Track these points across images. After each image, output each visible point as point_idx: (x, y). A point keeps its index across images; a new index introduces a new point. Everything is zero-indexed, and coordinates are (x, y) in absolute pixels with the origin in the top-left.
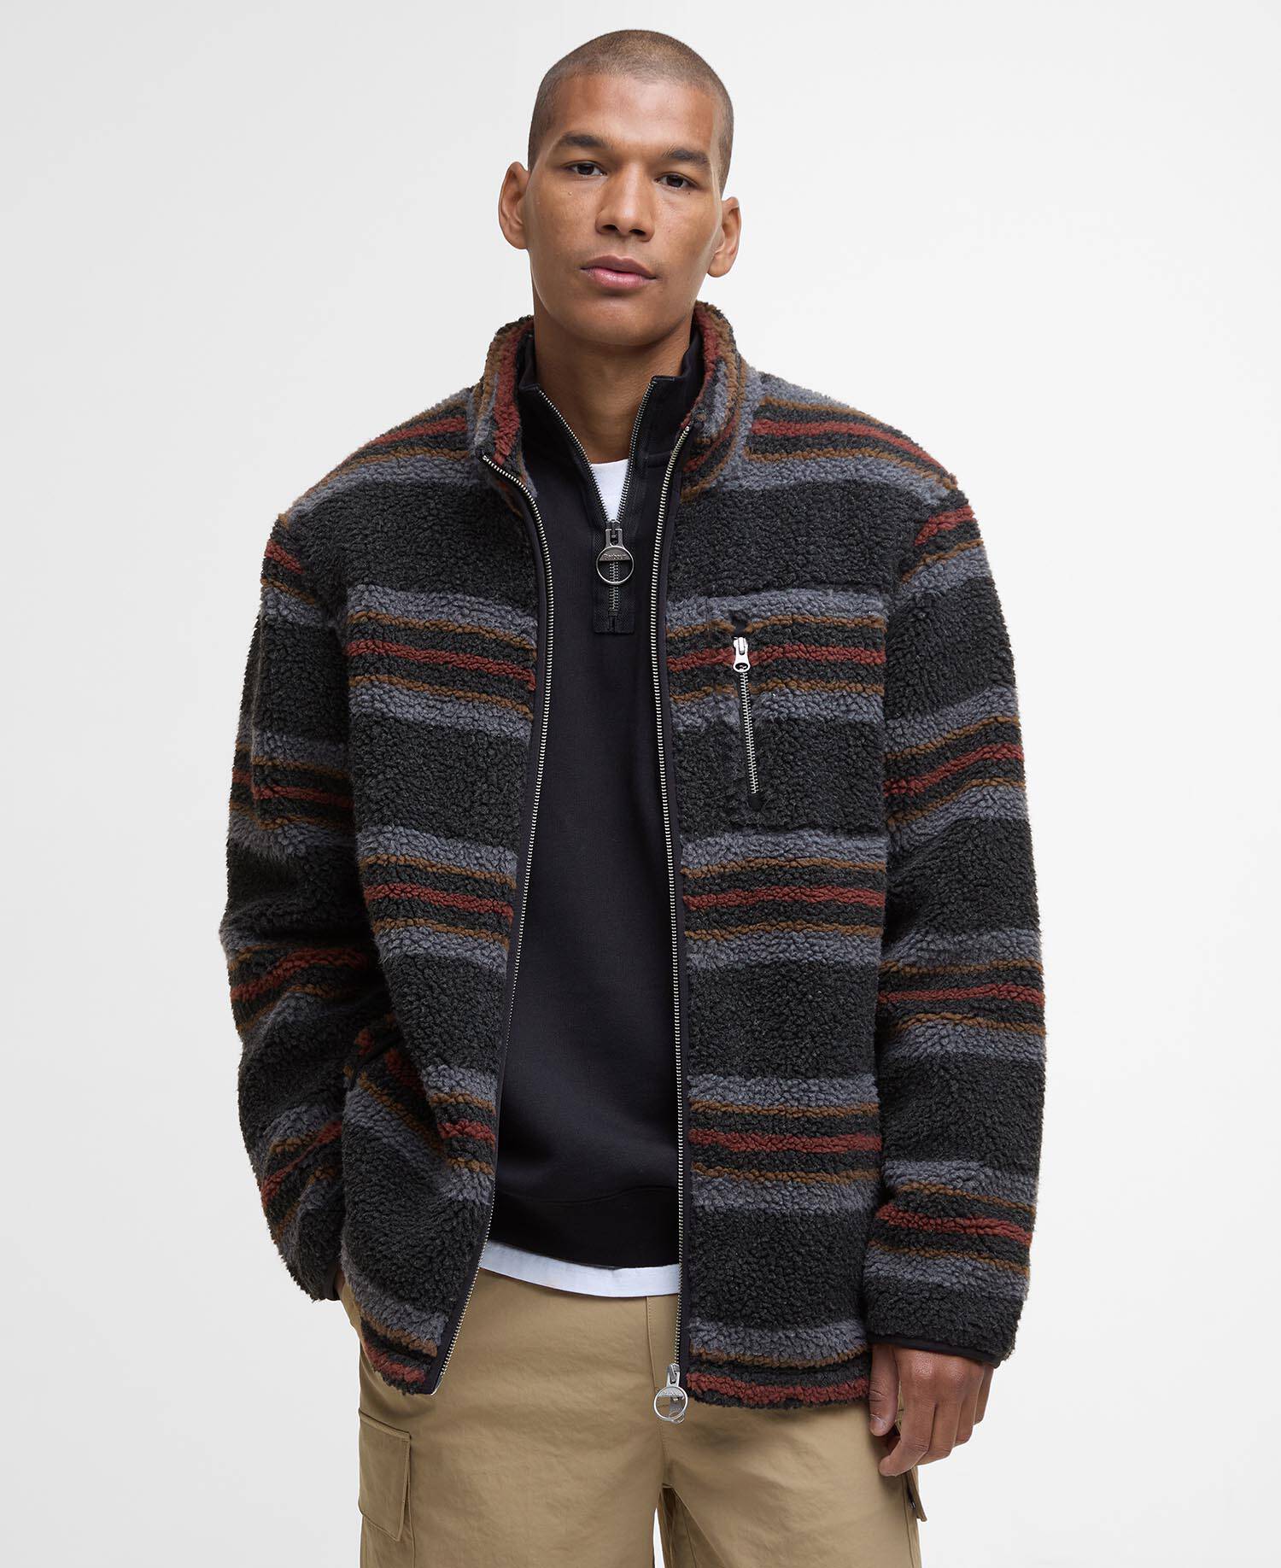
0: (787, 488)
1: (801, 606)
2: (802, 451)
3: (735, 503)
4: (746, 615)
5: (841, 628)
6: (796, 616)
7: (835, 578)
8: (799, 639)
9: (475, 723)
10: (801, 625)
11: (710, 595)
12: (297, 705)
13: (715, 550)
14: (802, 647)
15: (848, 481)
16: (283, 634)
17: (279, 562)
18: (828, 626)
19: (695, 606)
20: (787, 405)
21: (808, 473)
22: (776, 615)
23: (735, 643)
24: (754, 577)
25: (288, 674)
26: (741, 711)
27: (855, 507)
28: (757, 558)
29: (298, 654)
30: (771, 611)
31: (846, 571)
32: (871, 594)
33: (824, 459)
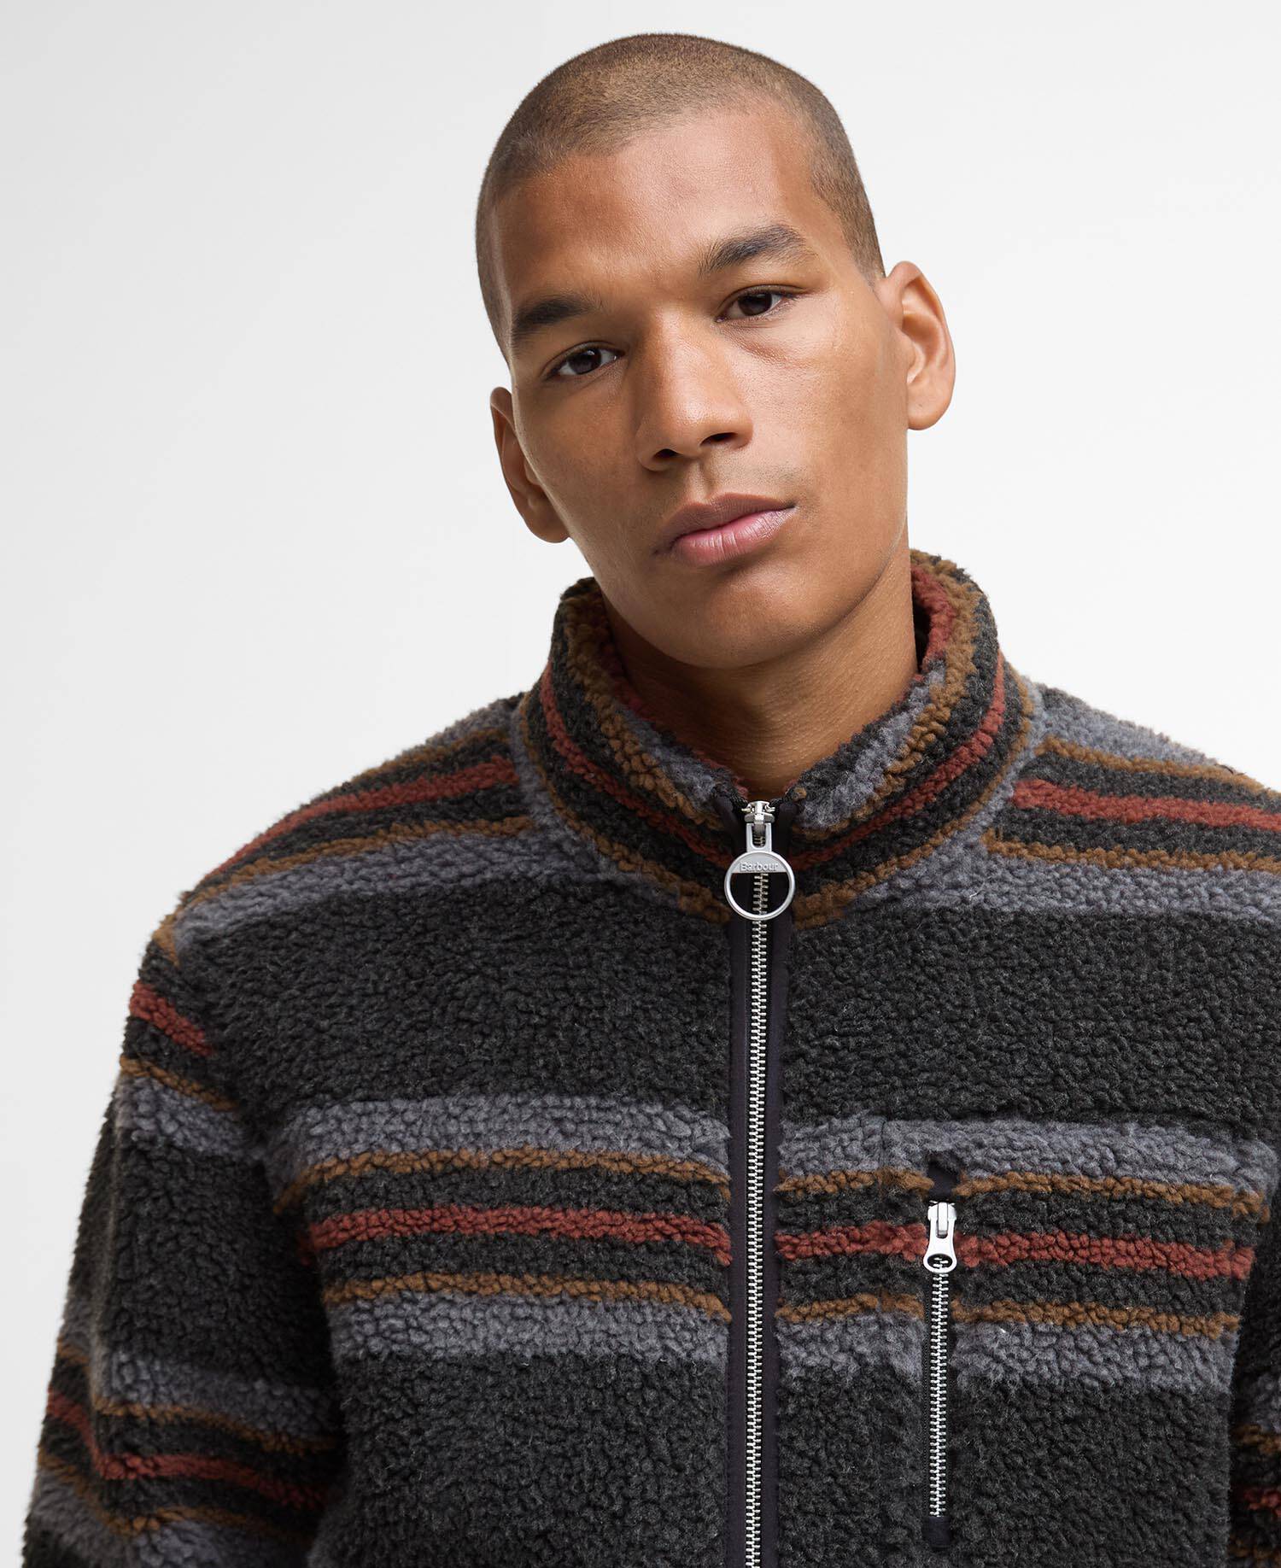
0: (1072, 918)
1: (1069, 1158)
2: (1107, 850)
3: (953, 935)
4: (960, 1161)
5: (1153, 1203)
6: (1057, 1176)
7: (1143, 1102)
8: (1057, 1224)
9: (613, 1341)
10: (1068, 1196)
11: (889, 1116)
12: (185, 1306)
13: (911, 1028)
14: (1062, 1238)
15: (1194, 916)
16: (166, 1168)
17: (165, 1030)
18: (1118, 1196)
19: (859, 1134)
20: (1087, 756)
21: (1115, 895)
22: (1021, 1170)
23: (932, 1212)
24: (981, 1088)
25: (170, 1245)
26: (927, 1349)
27: (1205, 968)
28: (990, 1048)
29: (191, 1210)
30: (1011, 1160)
31: (1174, 1089)
32: (1219, 1141)
33: (1148, 871)
